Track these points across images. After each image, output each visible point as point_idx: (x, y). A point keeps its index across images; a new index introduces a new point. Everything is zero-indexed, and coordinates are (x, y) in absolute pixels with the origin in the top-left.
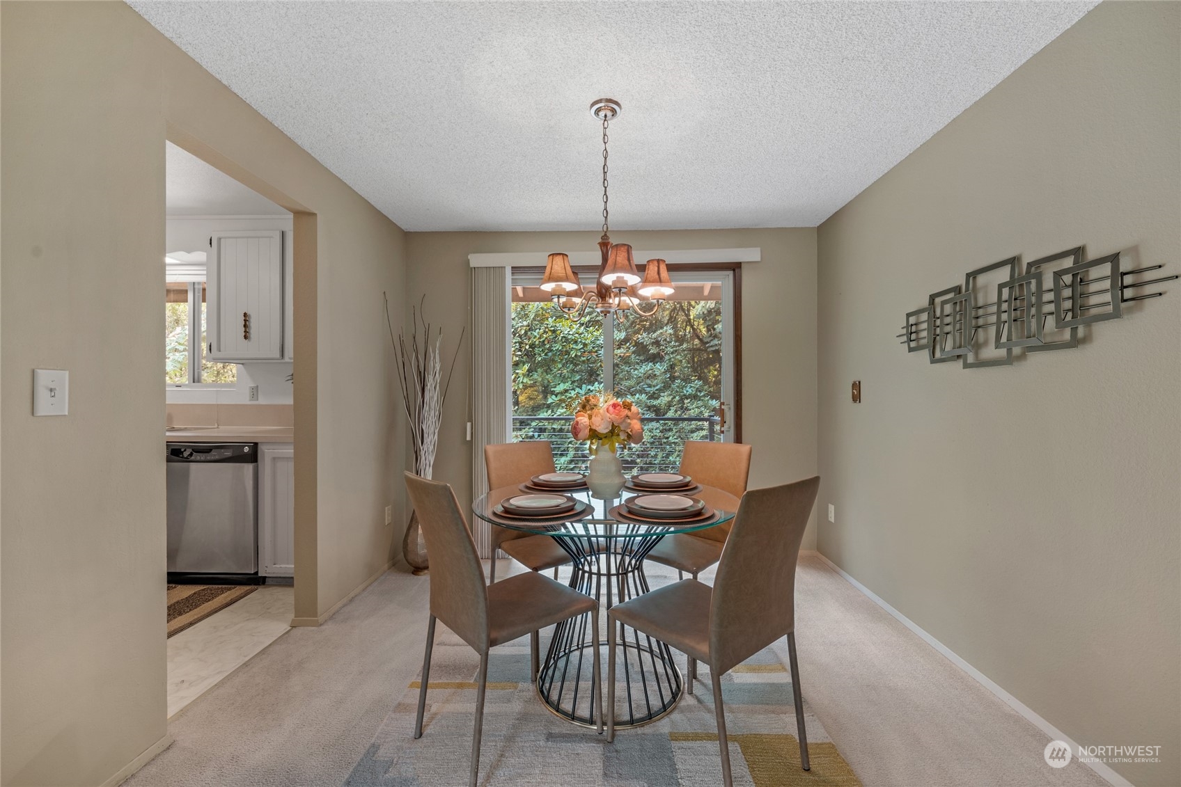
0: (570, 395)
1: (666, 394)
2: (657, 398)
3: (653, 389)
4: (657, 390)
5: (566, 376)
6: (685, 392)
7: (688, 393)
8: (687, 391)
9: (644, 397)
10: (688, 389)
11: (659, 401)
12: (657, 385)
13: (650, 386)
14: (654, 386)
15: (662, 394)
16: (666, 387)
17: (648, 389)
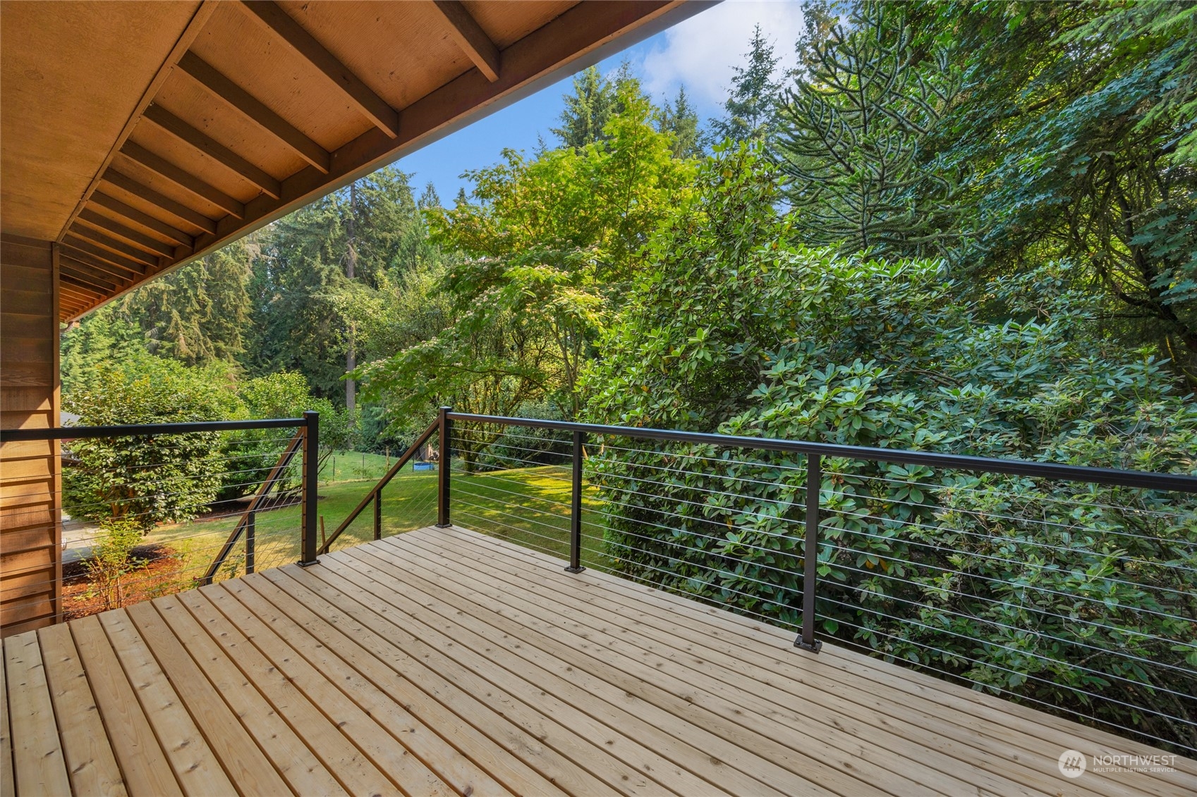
0: (796, 384)
1: (1057, 384)
2: (1030, 396)
3: (1015, 375)
4: (1027, 376)
5: (797, 348)
6: (1113, 383)
7: (1120, 386)
8: (1117, 381)
9: (987, 392)
10: (1119, 376)
11: (1034, 402)
12: (1028, 366)
13: (1006, 368)
14: (1019, 368)
15: (1045, 386)
16: (1056, 368)
17: (1001, 375)
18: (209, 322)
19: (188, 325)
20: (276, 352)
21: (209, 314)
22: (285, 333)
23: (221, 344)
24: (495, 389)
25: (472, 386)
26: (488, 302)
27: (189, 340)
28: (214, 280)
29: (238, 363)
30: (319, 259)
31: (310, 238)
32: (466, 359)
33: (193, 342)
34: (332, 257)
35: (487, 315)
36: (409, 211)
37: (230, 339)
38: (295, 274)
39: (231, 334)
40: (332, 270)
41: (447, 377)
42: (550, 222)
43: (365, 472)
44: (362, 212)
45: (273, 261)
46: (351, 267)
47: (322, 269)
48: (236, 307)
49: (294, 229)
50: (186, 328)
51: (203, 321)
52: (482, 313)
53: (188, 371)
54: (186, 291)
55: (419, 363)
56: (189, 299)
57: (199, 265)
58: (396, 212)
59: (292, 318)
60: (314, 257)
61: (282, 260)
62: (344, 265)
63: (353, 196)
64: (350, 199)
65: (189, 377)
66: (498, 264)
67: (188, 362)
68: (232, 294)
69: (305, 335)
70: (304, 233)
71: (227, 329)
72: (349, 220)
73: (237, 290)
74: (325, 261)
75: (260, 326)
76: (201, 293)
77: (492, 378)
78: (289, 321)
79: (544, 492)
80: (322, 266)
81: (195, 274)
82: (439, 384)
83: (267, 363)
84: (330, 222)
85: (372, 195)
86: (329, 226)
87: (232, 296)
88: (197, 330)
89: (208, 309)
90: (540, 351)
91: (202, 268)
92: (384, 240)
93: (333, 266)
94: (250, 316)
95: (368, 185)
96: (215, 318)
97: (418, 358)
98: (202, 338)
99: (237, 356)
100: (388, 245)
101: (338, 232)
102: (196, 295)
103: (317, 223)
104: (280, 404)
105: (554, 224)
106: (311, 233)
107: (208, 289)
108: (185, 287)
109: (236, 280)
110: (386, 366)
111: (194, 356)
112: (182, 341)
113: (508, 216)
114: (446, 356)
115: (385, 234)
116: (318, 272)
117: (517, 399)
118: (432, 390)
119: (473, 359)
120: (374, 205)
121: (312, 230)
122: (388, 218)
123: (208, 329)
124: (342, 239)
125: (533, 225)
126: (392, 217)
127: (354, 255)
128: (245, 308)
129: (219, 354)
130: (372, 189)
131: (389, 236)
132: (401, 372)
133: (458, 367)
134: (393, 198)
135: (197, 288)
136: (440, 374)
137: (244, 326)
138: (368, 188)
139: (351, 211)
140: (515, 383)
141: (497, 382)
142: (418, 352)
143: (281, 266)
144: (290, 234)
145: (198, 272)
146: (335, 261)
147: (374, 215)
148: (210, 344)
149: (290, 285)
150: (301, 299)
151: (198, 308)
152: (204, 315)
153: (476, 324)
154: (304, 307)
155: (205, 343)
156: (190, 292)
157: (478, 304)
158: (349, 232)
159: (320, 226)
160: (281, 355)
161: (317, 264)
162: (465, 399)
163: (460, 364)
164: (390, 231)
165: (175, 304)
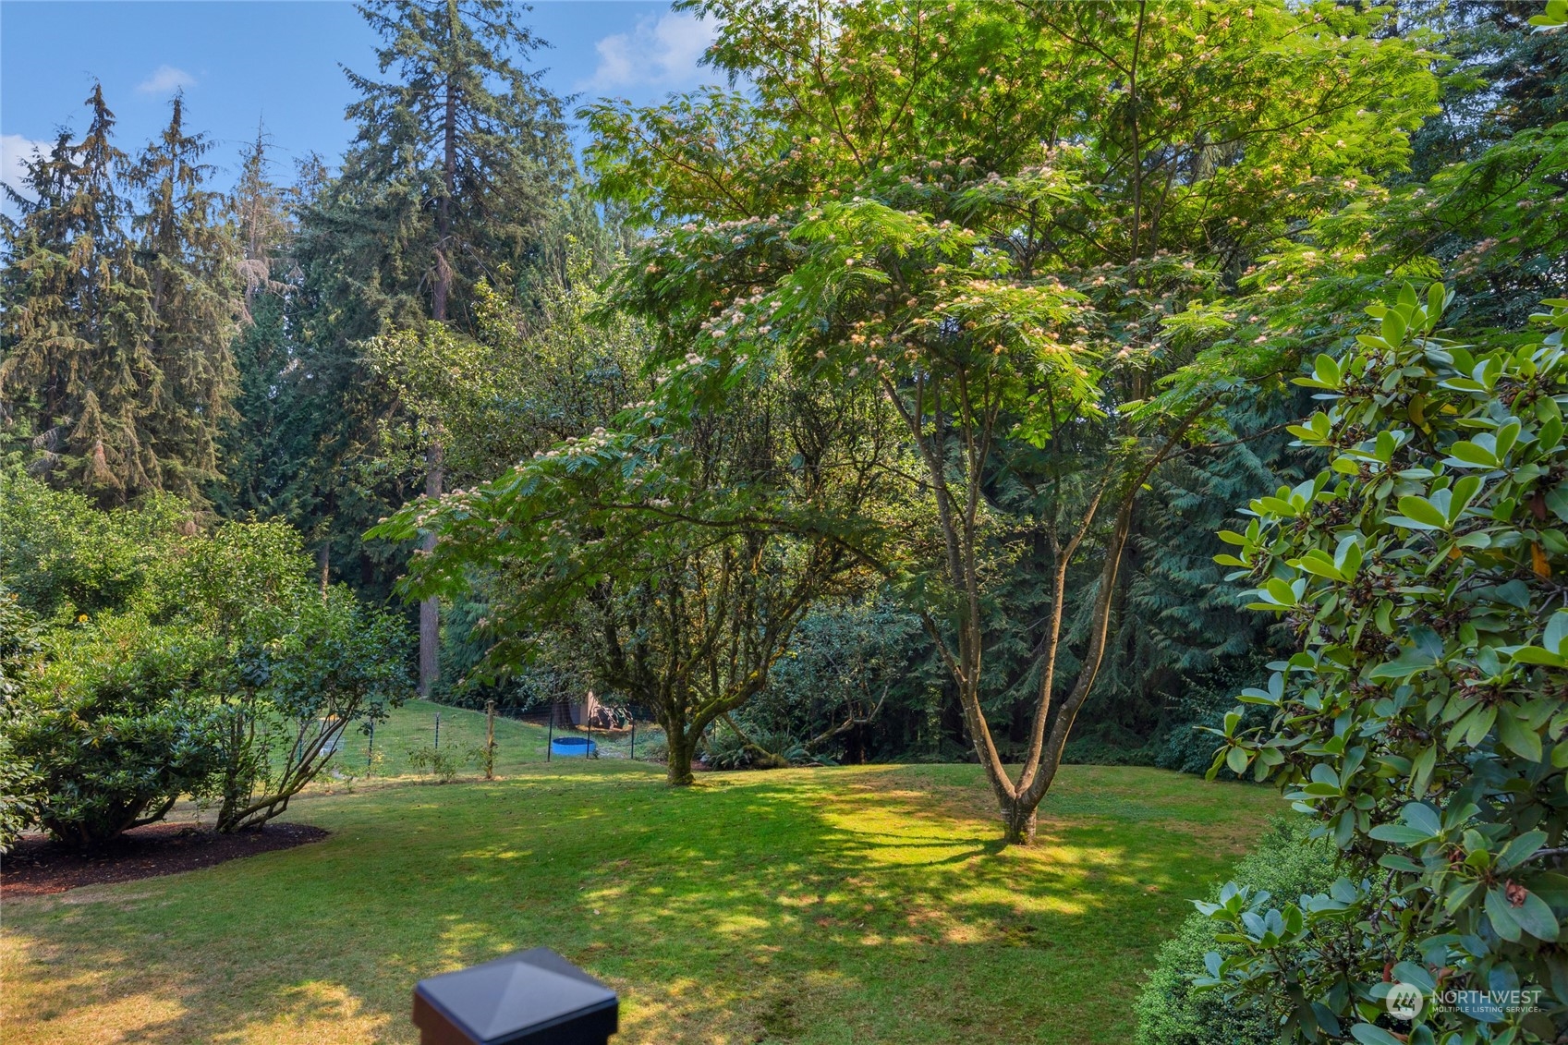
18: (153, 416)
19: (114, 421)
20: (286, 479)
21: (155, 400)
22: (305, 440)
23: (176, 463)
24: (747, 569)
25: (690, 559)
26: (743, 324)
27: (114, 454)
28: (169, 330)
29: (207, 503)
30: (376, 283)
31: (361, 239)
32: (680, 488)
33: (121, 456)
34: (403, 278)
35: (741, 360)
36: (563, 175)
37: (194, 453)
38: (332, 318)
39: (195, 442)
40: (400, 306)
41: (631, 535)
42: (909, 121)
43: (437, 760)
44: (469, 185)
45: (294, 293)
46: (440, 298)
47: (380, 304)
48: (209, 385)
49: (331, 221)
50: (110, 427)
51: (144, 413)
52: (727, 359)
53: (103, 519)
54: (113, 351)
55: (560, 498)
56: (117, 367)
57: (141, 299)
58: (536, 179)
59: (321, 407)
60: (368, 279)
61: (310, 291)
62: (427, 296)
63: (450, 150)
64: (443, 158)
65: (102, 530)
66: (772, 232)
67: (105, 500)
68: (200, 356)
69: (345, 445)
70: (349, 229)
71: (188, 428)
72: (440, 199)
73: (211, 349)
74: (390, 286)
75: (259, 426)
76: (143, 355)
77: (739, 540)
78: (316, 415)
79: (883, 857)
80: (382, 297)
81: (131, 316)
82: (610, 553)
83: (266, 503)
84: (401, 203)
85: (488, 143)
86: (397, 211)
87: (201, 360)
88: (130, 433)
89: (155, 390)
90: (862, 472)
91: (147, 304)
92: (509, 242)
93: (403, 296)
94: (239, 404)
95: (482, 125)
96: (166, 408)
97: (557, 483)
98: (138, 449)
99: (207, 487)
100: (518, 250)
101: (415, 223)
102: (133, 361)
103: (377, 209)
104: (233, 597)
105: (920, 125)
106: (363, 229)
107: (157, 346)
108: (113, 343)
109: (211, 328)
110: (476, 504)
111: (123, 487)
112: (100, 455)
113: (795, 115)
114: (631, 481)
115: (512, 228)
116: (374, 311)
117: (804, 594)
118: (593, 568)
119: (698, 489)
120: (491, 165)
121: (365, 221)
122: (520, 192)
123: (154, 431)
124: (425, 240)
125: (864, 133)
126: (526, 190)
127: (448, 271)
128: (226, 389)
129: (171, 482)
130: (489, 132)
131: (520, 232)
132: (511, 520)
133: (659, 510)
134: (532, 150)
135: (133, 345)
136: (614, 526)
137: (223, 424)
138: (481, 131)
139: (445, 178)
140: (794, 553)
141: (754, 551)
142: (556, 469)
143: (307, 303)
144: (321, 232)
145: (139, 311)
146: (408, 287)
147: (493, 188)
148: (155, 462)
149: (322, 341)
150: (338, 368)
151: (136, 387)
152: (146, 401)
153: (712, 389)
154: (344, 385)
155: (145, 461)
156: (121, 355)
157: (717, 333)
158: (439, 225)
159: (382, 214)
160: (293, 486)
161: (373, 292)
162: (675, 593)
163: (664, 503)
164: (523, 222)
165: (95, 378)
